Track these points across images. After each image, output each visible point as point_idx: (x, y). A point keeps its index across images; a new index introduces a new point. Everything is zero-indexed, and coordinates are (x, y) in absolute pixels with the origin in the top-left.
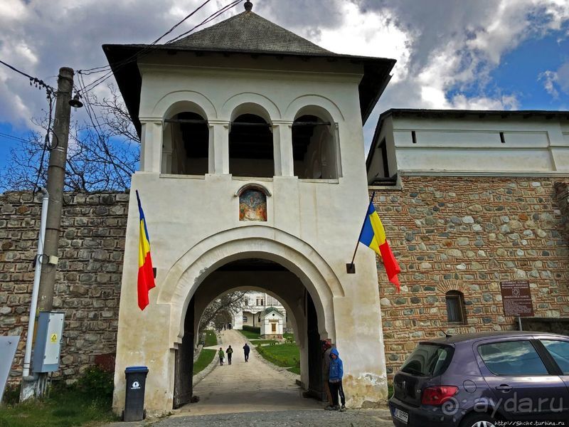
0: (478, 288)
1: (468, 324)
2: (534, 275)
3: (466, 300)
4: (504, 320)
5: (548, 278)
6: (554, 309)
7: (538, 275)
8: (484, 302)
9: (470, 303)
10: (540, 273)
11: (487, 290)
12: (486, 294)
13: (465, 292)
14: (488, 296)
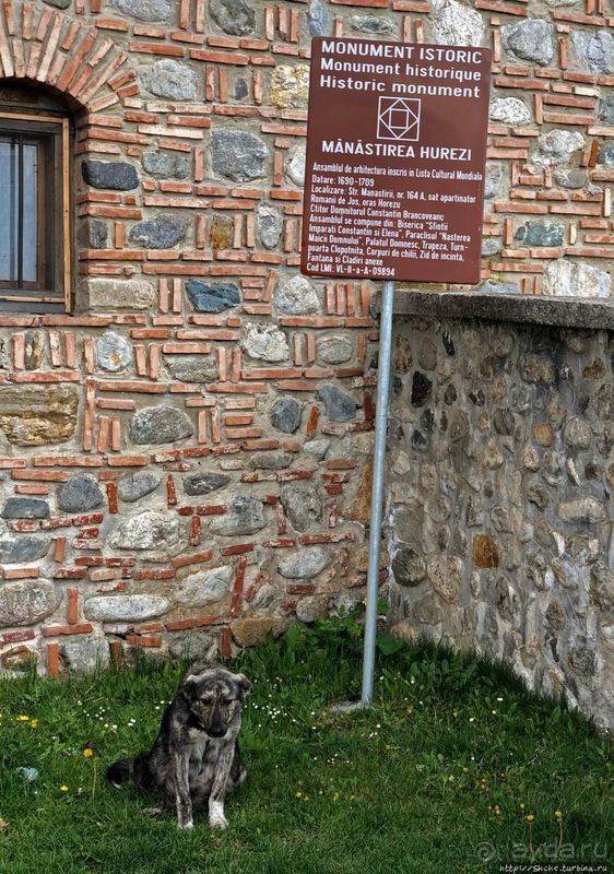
0: (189, 88)
1: (87, 310)
2: (528, 47)
3: (101, 152)
4: (314, 299)
5: (595, 73)
6: (589, 257)
7: (548, 51)
8: (212, 180)
9: (121, 179)
10: (560, 40)
11: (245, 105)
12: (235, 129)
13: (98, 102)
14: (247, 142)
